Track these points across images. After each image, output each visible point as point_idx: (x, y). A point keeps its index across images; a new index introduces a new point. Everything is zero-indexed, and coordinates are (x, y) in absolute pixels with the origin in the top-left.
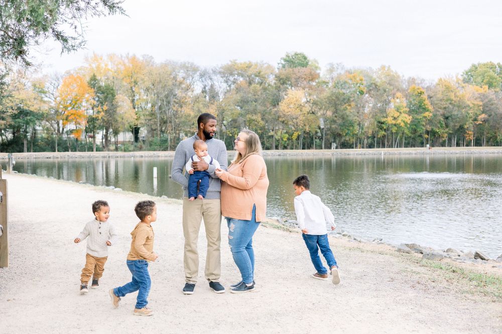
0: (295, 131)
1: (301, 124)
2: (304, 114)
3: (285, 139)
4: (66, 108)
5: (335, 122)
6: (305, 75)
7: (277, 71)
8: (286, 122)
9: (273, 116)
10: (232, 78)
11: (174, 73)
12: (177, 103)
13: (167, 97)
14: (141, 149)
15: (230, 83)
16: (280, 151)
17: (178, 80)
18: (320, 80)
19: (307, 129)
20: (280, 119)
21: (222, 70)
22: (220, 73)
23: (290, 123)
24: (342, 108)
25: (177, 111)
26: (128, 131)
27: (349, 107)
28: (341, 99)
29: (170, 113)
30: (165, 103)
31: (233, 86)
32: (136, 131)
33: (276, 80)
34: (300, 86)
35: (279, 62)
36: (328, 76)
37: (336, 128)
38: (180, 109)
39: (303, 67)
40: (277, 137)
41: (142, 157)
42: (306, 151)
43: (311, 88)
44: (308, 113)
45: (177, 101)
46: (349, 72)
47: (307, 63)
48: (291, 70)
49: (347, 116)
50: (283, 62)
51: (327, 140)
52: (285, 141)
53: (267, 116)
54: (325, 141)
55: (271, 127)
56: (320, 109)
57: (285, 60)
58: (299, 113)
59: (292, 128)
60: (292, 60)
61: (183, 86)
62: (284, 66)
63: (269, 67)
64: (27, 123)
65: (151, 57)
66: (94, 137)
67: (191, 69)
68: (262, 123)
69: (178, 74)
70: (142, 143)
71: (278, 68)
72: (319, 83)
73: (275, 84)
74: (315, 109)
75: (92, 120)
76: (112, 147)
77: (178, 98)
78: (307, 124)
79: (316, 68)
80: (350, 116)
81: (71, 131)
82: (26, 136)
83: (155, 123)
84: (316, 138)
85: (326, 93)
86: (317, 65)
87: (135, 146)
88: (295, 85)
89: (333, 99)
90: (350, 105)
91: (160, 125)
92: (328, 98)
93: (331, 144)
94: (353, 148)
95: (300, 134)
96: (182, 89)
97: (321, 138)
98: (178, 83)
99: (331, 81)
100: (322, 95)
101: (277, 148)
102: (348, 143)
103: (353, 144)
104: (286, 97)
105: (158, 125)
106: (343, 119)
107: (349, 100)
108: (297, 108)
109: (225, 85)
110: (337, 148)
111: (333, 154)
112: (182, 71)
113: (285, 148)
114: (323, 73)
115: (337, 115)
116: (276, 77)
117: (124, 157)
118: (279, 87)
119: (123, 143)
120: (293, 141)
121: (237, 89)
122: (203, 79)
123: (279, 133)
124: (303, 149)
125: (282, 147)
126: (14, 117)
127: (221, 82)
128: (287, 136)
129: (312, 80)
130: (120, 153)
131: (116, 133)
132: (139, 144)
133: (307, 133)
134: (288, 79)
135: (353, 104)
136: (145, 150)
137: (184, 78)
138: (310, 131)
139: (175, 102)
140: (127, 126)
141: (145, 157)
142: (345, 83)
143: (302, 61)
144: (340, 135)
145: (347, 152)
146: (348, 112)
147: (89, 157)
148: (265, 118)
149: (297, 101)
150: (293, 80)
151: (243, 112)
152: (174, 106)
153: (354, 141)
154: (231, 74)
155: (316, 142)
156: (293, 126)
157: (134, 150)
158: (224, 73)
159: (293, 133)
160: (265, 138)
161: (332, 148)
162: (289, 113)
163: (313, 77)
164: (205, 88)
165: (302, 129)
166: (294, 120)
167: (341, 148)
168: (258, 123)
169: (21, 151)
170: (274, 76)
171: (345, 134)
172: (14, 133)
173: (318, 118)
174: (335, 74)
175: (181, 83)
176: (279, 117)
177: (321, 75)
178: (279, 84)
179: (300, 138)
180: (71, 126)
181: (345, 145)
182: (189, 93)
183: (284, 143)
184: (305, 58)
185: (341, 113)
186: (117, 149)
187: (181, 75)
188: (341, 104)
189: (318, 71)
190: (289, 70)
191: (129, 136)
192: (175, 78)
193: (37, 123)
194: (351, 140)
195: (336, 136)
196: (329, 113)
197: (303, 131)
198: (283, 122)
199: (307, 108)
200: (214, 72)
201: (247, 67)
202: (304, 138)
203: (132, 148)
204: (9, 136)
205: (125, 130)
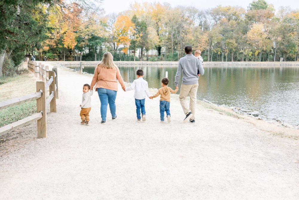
0: (257, 50)
1: (260, 45)
2: (263, 39)
3: (250, 55)
4: (119, 35)
5: (283, 44)
6: (265, 14)
7: (246, 12)
8: (251, 44)
9: (243, 40)
10: (218, 17)
11: (183, 13)
12: (184, 32)
13: (178, 28)
14: (161, 60)
15: (217, 20)
16: (247, 62)
17: (185, 18)
18: (274, 17)
19: (265, 48)
20: (247, 42)
21: (212, 12)
22: (211, 13)
23: (254, 45)
24: (289, 35)
25: (184, 37)
26: (155, 49)
27: (292, 35)
28: (288, 29)
29: (179, 39)
30: (177, 32)
31: (218, 22)
32: (159, 49)
33: (246, 18)
34: (261, 21)
35: (248, 6)
36: (280, 15)
37: (284, 48)
38: (185, 36)
39: (264, 9)
40: (245, 54)
41: (162, 64)
42: (263, 62)
43: (268, 22)
44: (266, 38)
45: (184, 31)
46: (294, 12)
47: (266, 7)
48: (256, 11)
49: (291, 41)
50: (251, 6)
51: (277, 56)
52: (250, 56)
53: (239, 41)
54: (276, 56)
55: (241, 47)
56: (273, 36)
57: (252, 5)
58: (260, 39)
59: (255, 48)
60: (257, 5)
61: (188, 21)
62: (251, 9)
63: (242, 9)
64: (97, 44)
65: (169, 4)
66: (134, 52)
67: (193, 11)
68: (236, 45)
69: (185, 14)
70: (162, 56)
71: (247, 10)
72: (273, 19)
73: (245, 20)
74: (270, 36)
75: (133, 42)
76: (145, 58)
77: (185, 29)
78: (264, 45)
79: (272, 9)
80: (293, 40)
81: (121, 49)
82: (96, 52)
83: (171, 45)
84: (270, 54)
85: (278, 26)
86: (273, 8)
87: (158, 58)
88: (259, 20)
89: (282, 30)
90: (293, 34)
91: (173, 45)
92: (279, 29)
93: (280, 58)
94: (294, 61)
95: (260, 51)
96: (187, 23)
97: (273, 55)
98: (184, 20)
99: (281, 18)
100: (275, 27)
101: (245, 60)
102: (291, 58)
103: (294, 58)
104: (252, 28)
105: (172, 45)
106: (289, 42)
107: (293, 30)
108: (259, 35)
109: (213, 21)
110: (283, 61)
111: (281, 65)
112: (187, 12)
113: (250, 60)
114: (277, 13)
115: (284, 40)
116: (246, 15)
117: (151, 64)
118: (248, 22)
119: (151, 56)
120: (255, 56)
121: (221, 23)
122: (200, 17)
123: (246, 51)
124: (261, 61)
125: (248, 59)
126: (90, 40)
127: (211, 19)
128: (251, 53)
129: (269, 17)
130: (149, 62)
131: (147, 50)
132: (160, 57)
133: (264, 51)
134: (253, 17)
135: (295, 33)
136: (164, 61)
137: (189, 17)
138: (266, 50)
139: (182, 31)
140: (154, 46)
141: (164, 65)
142: (291, 19)
143: (263, 5)
144: (286, 53)
145: (290, 64)
146: (292, 38)
147: (131, 64)
148: (238, 42)
149: (258, 31)
150: (257, 18)
151: (224, 38)
152: (182, 34)
153: (295, 56)
154: (218, 14)
155: (270, 57)
156: (256, 46)
157: (157, 61)
158: (213, 14)
159: (255, 51)
160: (238, 54)
161: (281, 61)
162: (254, 38)
163: (269, 15)
164: (201, 23)
165: (261, 49)
166: (257, 43)
167: (286, 61)
168: (233, 45)
169: (93, 60)
170: (245, 15)
171: (289, 52)
172: (90, 50)
173: (272, 42)
174: (284, 14)
175: (187, 20)
176: (247, 41)
177: (275, 14)
178: (247, 20)
179: (260, 54)
180: (121, 46)
181: (289, 59)
182: (192, 26)
183: (249, 57)
184: (265, 3)
185: (287, 39)
186: (147, 60)
187: (187, 15)
188: (288, 33)
189: (273, 12)
190: (254, 11)
191: (155, 52)
192: (183, 17)
193: (103, 44)
194: (293, 56)
195: (283, 53)
196: (279, 39)
197: (262, 50)
198: (249, 44)
199: (265, 35)
200: (207, 13)
201: (227, 9)
202: (263, 54)
203: (156, 59)
204: (87, 51)
205: (152, 48)
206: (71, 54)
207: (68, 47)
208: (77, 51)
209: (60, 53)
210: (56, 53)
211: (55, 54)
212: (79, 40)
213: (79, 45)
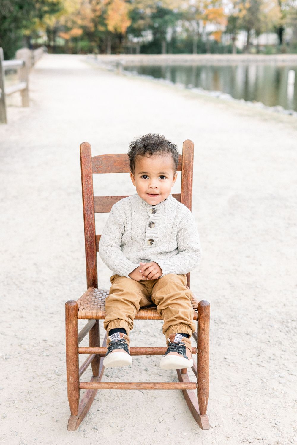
4: (206, 7)
14: (283, 52)
26: (272, 31)
32: (280, 32)
64: (166, 23)
66: (234, 39)
70: (287, 45)
75: (232, 20)
76: (254, 50)
81: (210, 34)
82: (164, 38)
87: (279, 49)
117: (264, 61)
119: (266, 46)
126: (154, 17)
130: (261, 57)
131: (258, 33)
132: (283, 47)
140: (270, 26)
147: (228, 61)
169: (159, 52)
172: (154, 34)
180: (211, 27)
186: (258, 52)
191: (271, 39)
193: (179, 23)
203: (274, 50)
204: (148, 36)
205: (268, 31)
206: (121, 42)
207: (116, 30)
208: (131, 37)
209: (101, 40)
210: (95, 41)
211: (93, 44)
212: (134, 16)
213: (135, 26)
